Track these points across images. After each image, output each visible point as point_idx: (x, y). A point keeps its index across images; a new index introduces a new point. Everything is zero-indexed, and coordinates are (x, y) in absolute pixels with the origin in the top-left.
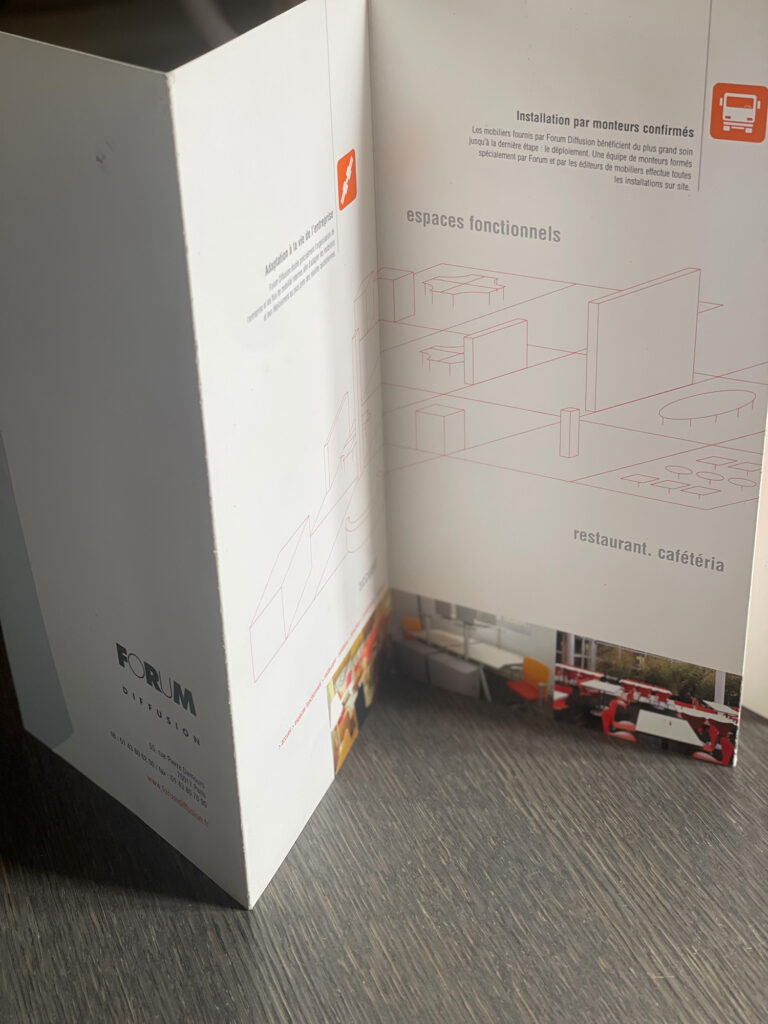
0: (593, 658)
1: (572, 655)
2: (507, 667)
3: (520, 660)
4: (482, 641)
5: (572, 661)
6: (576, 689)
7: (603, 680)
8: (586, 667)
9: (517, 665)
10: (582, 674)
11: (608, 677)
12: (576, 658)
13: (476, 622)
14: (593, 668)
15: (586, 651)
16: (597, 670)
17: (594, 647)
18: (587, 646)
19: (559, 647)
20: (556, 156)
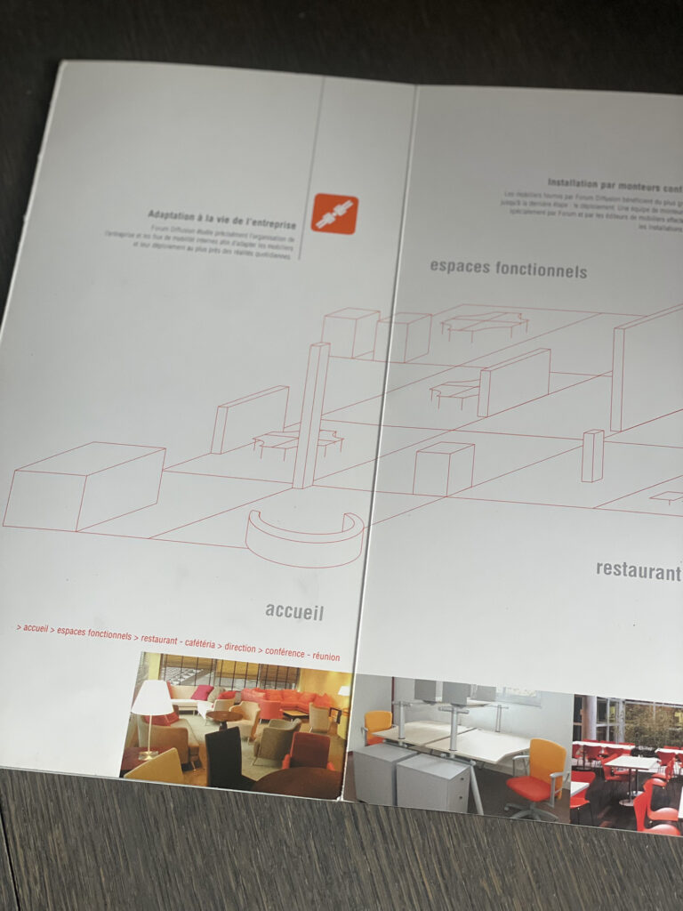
0: (621, 725)
1: (594, 725)
2: (508, 758)
3: (526, 746)
4: (476, 727)
5: (594, 734)
6: (600, 772)
7: (634, 753)
8: (612, 741)
9: (521, 753)
10: (607, 749)
11: (640, 748)
12: (599, 729)
13: (469, 701)
14: (621, 740)
15: (612, 716)
16: (627, 742)
17: (622, 708)
18: (614, 709)
19: (577, 717)
20: (585, 211)
